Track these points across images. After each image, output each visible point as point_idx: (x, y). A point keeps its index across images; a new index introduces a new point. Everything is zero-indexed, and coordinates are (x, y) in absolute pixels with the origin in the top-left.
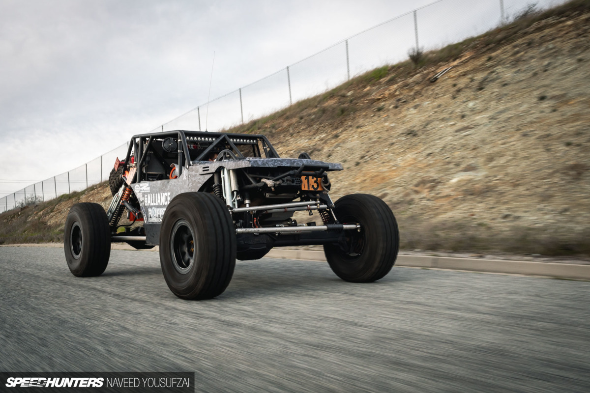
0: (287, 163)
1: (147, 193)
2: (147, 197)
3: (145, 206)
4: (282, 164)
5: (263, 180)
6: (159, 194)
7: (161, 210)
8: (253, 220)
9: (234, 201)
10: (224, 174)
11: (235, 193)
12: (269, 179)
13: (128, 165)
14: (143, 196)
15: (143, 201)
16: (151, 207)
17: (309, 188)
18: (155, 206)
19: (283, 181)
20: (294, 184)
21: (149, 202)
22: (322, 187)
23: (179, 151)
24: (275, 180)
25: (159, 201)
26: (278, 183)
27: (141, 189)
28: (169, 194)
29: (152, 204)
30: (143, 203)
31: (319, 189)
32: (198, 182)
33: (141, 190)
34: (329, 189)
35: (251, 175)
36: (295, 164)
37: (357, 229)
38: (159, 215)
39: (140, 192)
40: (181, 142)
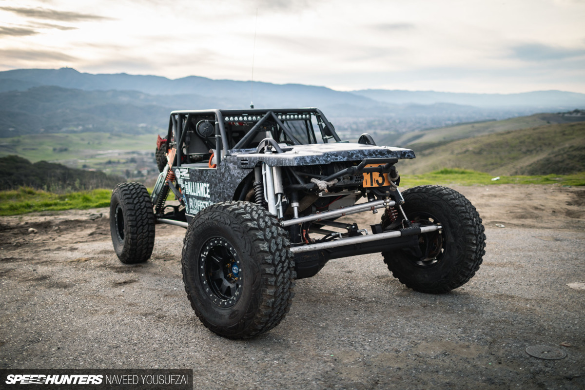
0: (344, 157)
1: (187, 181)
2: (187, 184)
3: (186, 195)
4: (337, 159)
5: (314, 180)
6: (198, 183)
7: (201, 202)
8: (302, 232)
9: (279, 206)
10: (265, 170)
11: (279, 196)
12: (320, 179)
13: (170, 144)
14: (184, 183)
15: (183, 189)
16: (192, 197)
17: (372, 185)
18: (195, 197)
19: (339, 180)
20: (354, 182)
21: (189, 191)
22: (389, 182)
23: (216, 136)
24: (328, 181)
25: (199, 192)
26: (331, 183)
27: (181, 174)
28: (208, 185)
29: (192, 194)
30: (184, 191)
31: (385, 184)
32: (237, 176)
33: (181, 176)
34: (398, 184)
35: (298, 173)
36: (354, 157)
37: (438, 230)
38: (200, 208)
39: (180, 178)
40: (218, 124)
